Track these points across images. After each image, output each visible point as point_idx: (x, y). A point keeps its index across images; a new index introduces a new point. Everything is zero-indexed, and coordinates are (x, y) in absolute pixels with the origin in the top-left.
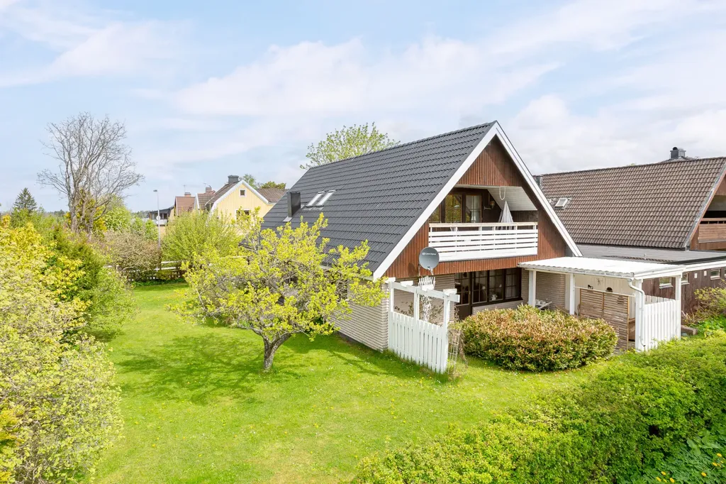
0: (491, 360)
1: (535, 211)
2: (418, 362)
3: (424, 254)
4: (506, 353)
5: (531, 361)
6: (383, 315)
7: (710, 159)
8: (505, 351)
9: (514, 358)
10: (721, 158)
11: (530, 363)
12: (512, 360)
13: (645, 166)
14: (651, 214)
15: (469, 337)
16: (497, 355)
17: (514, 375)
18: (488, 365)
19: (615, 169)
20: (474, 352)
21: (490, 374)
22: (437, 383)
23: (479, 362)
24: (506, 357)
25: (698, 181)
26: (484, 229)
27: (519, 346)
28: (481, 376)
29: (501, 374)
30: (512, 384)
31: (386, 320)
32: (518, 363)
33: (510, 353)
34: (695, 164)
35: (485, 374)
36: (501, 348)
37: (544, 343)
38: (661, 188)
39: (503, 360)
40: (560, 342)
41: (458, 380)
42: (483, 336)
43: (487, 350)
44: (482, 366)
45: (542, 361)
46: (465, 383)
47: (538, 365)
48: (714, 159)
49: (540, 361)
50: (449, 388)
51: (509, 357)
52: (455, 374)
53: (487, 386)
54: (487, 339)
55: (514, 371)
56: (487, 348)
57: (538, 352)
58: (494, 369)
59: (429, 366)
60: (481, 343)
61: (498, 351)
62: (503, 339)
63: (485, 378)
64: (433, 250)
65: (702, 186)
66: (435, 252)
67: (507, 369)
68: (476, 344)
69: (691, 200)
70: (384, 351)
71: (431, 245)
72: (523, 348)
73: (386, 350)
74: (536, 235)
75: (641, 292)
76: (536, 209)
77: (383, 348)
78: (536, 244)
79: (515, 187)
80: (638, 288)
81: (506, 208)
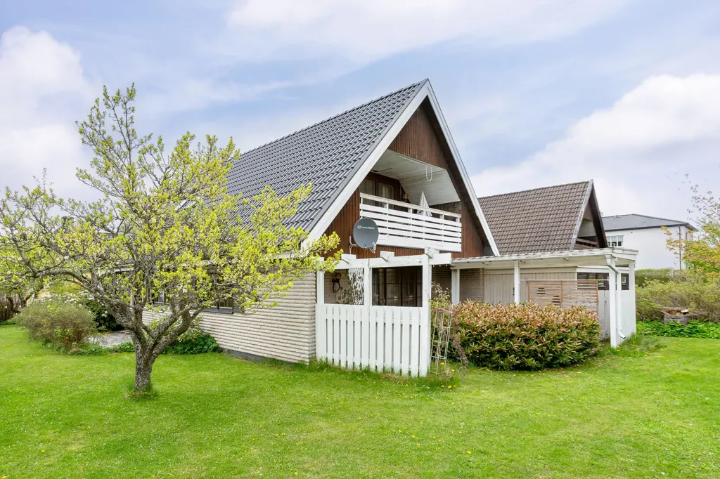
1: (458, 202)
2: (373, 369)
3: (359, 227)
6: (308, 310)
25: (566, 203)
31: (312, 317)
34: (559, 189)
38: (530, 212)
48: (576, 184)
49: (540, 355)
51: (500, 351)
59: (397, 369)
61: (483, 345)
62: (489, 328)
64: (371, 222)
65: (571, 207)
66: (374, 225)
69: (563, 220)
70: (310, 362)
71: (362, 214)
73: (313, 361)
74: (460, 230)
75: (617, 273)
76: (459, 200)
77: (309, 358)
78: (460, 240)
79: (440, 169)
80: (614, 266)
81: (423, 200)
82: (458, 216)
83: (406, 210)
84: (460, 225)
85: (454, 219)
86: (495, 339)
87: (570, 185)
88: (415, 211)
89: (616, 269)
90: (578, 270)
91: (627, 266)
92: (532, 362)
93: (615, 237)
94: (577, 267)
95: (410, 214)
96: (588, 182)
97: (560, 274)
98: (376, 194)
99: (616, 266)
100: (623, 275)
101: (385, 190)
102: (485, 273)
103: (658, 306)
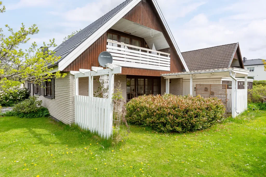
0: (148, 126)
1: (169, 48)
2: (91, 131)
3: (102, 56)
4: (160, 120)
5: (179, 124)
6: (70, 98)
7: (230, 44)
8: (159, 119)
9: (166, 123)
10: (234, 44)
11: (178, 126)
12: (164, 125)
13: (205, 49)
14: (210, 66)
15: (132, 111)
16: (153, 122)
17: (166, 136)
18: (146, 130)
19: (193, 51)
20: (136, 122)
21: (148, 137)
22: (101, 149)
23: (139, 128)
24: (160, 123)
25: (227, 52)
26: (142, 51)
27: (169, 114)
28: (141, 139)
29: (157, 136)
30: (167, 144)
31: (73, 102)
32: (169, 127)
33: (163, 120)
34: (224, 46)
35: (144, 137)
36: (155, 116)
37: (187, 111)
38: (212, 56)
39: (157, 126)
40: (198, 110)
41: (120, 144)
42: (142, 109)
43: (146, 119)
44: (141, 131)
45: (186, 124)
46: (127, 147)
47: (183, 127)
48: (232, 44)
49: (184, 124)
50: (112, 152)
51: (162, 123)
52: (118, 139)
53: (146, 148)
54: (145, 110)
55: (166, 133)
56: (145, 117)
57: (183, 118)
58: (151, 132)
59: (99, 133)
60: (141, 114)
61: (154, 119)
62: (158, 110)
63: (145, 140)
64: (108, 54)
65: (229, 54)
66: (110, 55)
67: (161, 132)
68: (138, 116)
69: (225, 59)
70: (72, 125)
71: (108, 50)
72: (172, 115)
73: (73, 124)
74: (169, 61)
75: (236, 80)
76: (169, 47)
77: (71, 123)
78: (169, 66)
79: (160, 32)
80: (234, 78)
81: (154, 47)
82: (169, 54)
83: (146, 51)
84: (170, 58)
85: (167, 56)
86: (161, 116)
87: (229, 45)
88: (150, 52)
89: (236, 79)
90: (222, 80)
91: (244, 78)
92: (179, 129)
93: (251, 68)
94: (221, 78)
95: (148, 54)
96: (236, 44)
97: (214, 81)
98: (131, 44)
99: (236, 77)
100: (238, 82)
101: (137, 42)
102: (183, 81)
103: (261, 96)
